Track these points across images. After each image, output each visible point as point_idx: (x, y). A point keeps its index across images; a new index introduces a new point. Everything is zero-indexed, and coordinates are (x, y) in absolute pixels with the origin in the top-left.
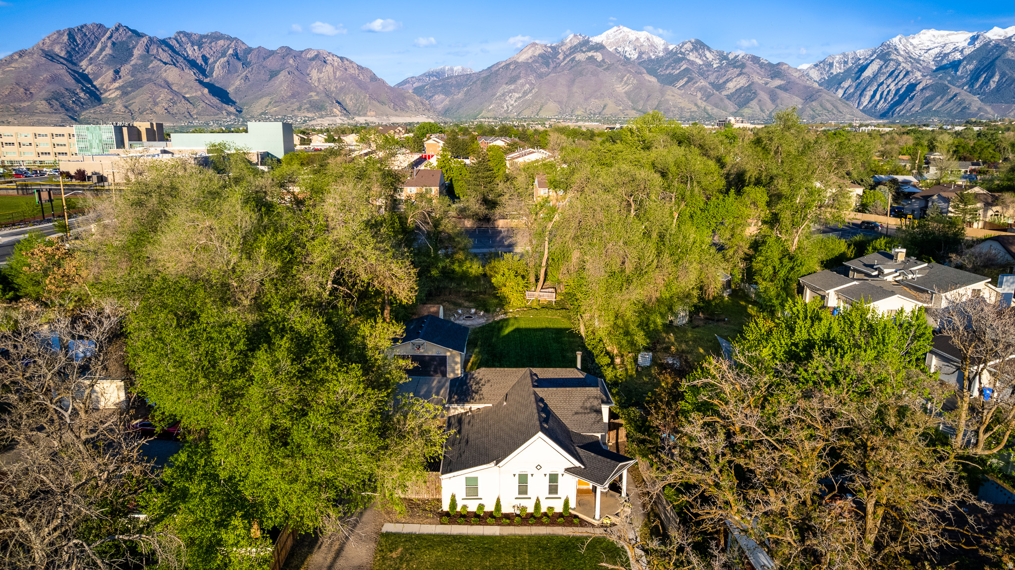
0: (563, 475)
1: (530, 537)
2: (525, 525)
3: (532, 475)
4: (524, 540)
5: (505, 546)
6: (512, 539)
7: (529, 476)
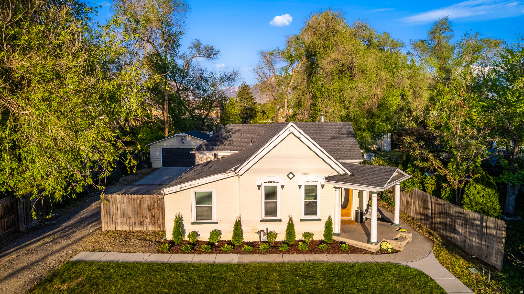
0: (323, 186)
1: (282, 265)
2: (274, 253)
3: (282, 187)
4: (273, 268)
5: (245, 275)
6: (255, 267)
7: (279, 189)
